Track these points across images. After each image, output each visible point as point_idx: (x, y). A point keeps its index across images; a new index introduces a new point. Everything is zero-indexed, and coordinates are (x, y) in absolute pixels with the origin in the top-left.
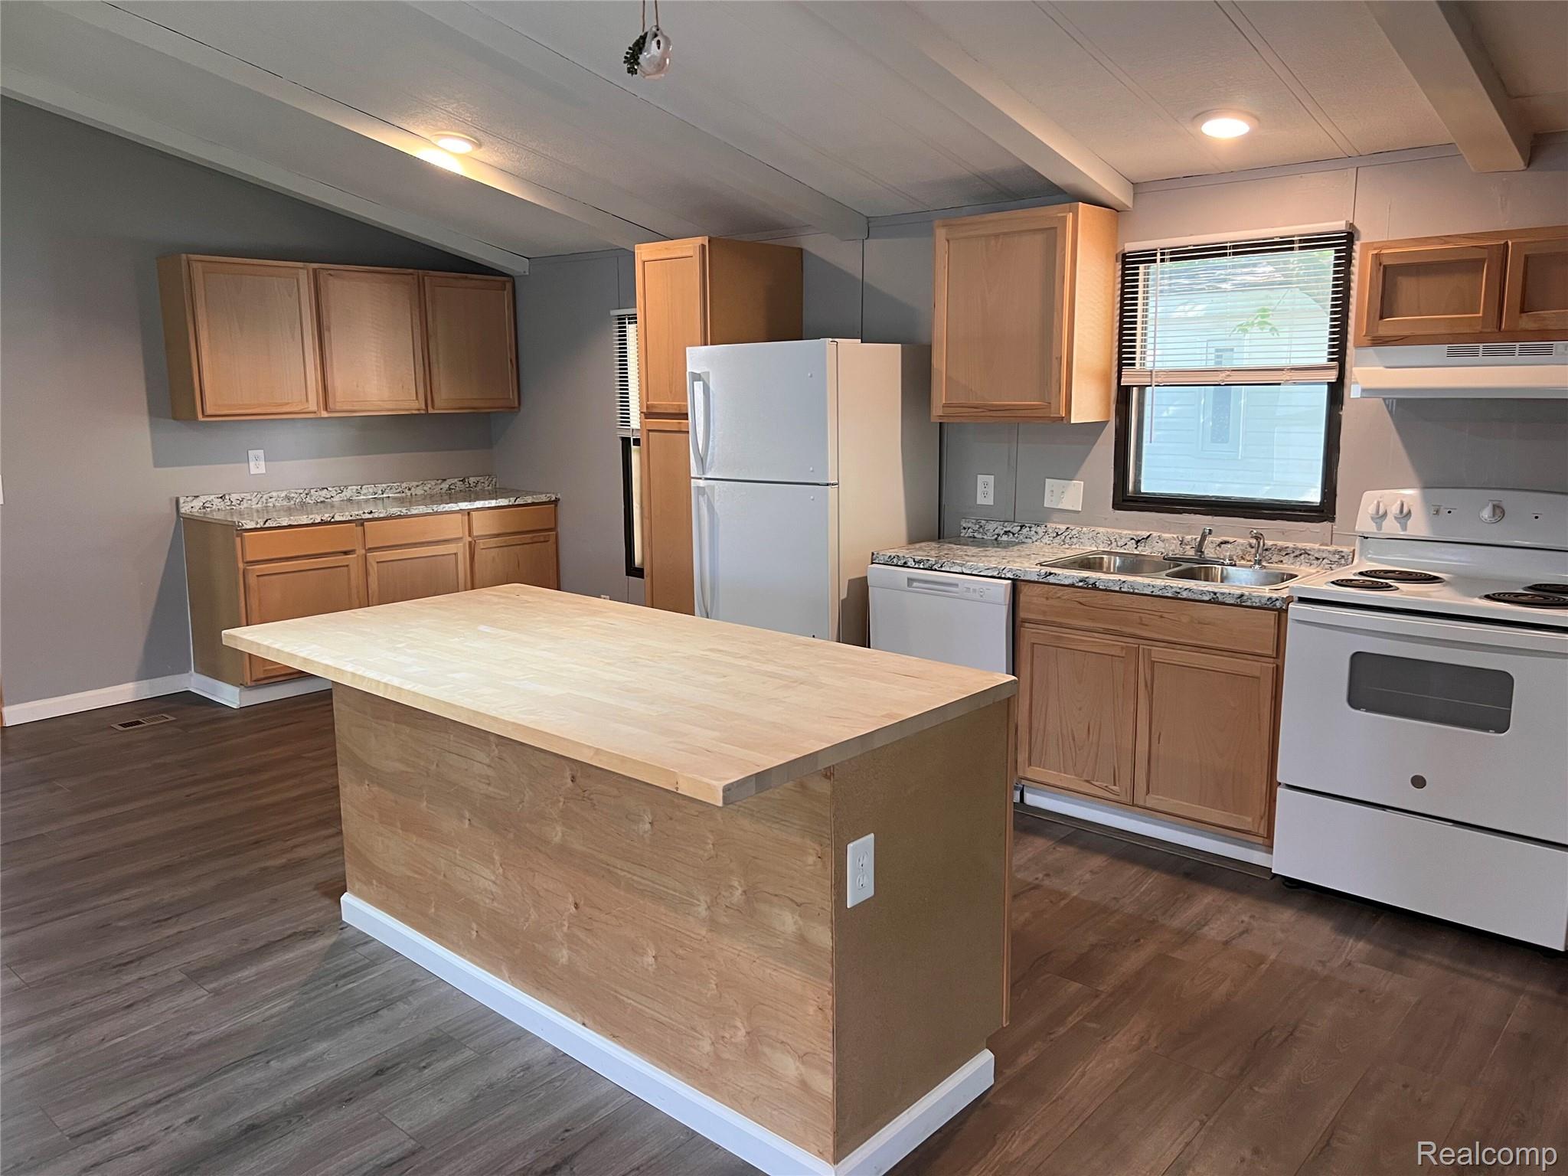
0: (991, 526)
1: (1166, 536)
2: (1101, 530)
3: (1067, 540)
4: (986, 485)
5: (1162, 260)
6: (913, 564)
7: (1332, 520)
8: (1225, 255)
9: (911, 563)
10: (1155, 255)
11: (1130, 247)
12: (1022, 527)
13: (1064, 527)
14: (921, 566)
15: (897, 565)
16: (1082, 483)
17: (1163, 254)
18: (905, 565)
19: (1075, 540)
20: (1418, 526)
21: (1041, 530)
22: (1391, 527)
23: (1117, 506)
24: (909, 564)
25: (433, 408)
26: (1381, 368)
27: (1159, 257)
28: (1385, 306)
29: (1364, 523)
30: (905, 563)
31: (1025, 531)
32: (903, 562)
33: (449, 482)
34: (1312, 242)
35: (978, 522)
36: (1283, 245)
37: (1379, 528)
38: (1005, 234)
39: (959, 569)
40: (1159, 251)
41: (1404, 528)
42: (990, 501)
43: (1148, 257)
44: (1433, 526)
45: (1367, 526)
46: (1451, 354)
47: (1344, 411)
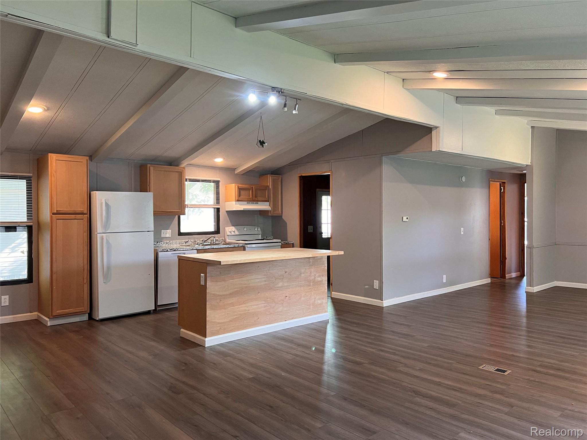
1: (191, 240)
2: (178, 241)
3: (169, 244)
7: (220, 234)
8: (199, 182)
12: (157, 242)
13: (169, 241)
14: (172, 250)
16: (171, 230)
17: (188, 180)
19: (171, 244)
20: (237, 233)
21: (162, 243)
22: (233, 233)
23: (179, 235)
28: (240, 195)
34: (213, 182)
36: (209, 181)
37: (231, 234)
38: (169, 171)
39: (182, 250)
41: (235, 233)
43: (186, 180)
44: (239, 233)
45: (229, 234)
46: (247, 203)
47: (220, 213)
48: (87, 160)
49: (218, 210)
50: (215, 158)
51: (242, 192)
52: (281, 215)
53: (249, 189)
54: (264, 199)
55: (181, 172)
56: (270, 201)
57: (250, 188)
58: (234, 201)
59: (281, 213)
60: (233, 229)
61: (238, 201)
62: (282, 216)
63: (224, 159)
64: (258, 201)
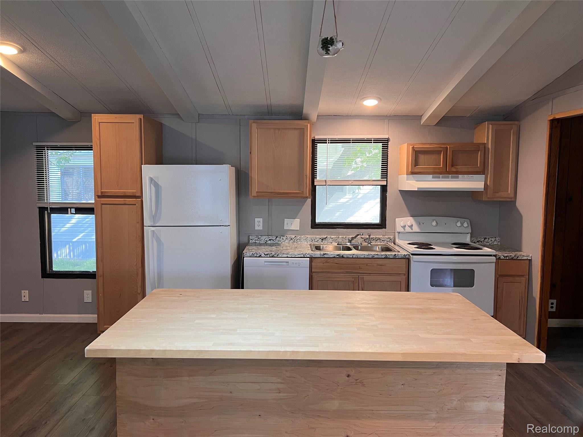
0: (263, 238)
1: (332, 237)
2: (308, 236)
3: (295, 241)
4: (259, 222)
6: (264, 255)
7: (385, 228)
8: (350, 143)
9: (263, 255)
10: (326, 141)
11: (317, 137)
12: (276, 237)
13: (294, 236)
15: (256, 257)
16: (299, 220)
18: (260, 256)
19: (298, 241)
20: (416, 229)
21: (285, 238)
22: (408, 229)
23: (312, 227)
24: (262, 256)
26: (415, 181)
27: (328, 142)
28: (416, 162)
29: (399, 229)
30: (260, 255)
31: (278, 239)
32: (259, 255)
34: (377, 141)
35: (257, 236)
37: (405, 230)
38: (282, 128)
41: (412, 229)
42: (261, 228)
43: (324, 141)
44: (420, 228)
45: (402, 230)
46: (433, 178)
47: (388, 194)
48: (141, 119)
49: (384, 189)
50: (364, 98)
51: (422, 157)
52: (513, 200)
53: (439, 152)
54: (470, 170)
55: (304, 129)
56: (486, 173)
57: (440, 149)
58: (405, 174)
59: (512, 196)
60: (410, 221)
61: (413, 173)
62: (515, 202)
63: (379, 99)
64: (457, 173)
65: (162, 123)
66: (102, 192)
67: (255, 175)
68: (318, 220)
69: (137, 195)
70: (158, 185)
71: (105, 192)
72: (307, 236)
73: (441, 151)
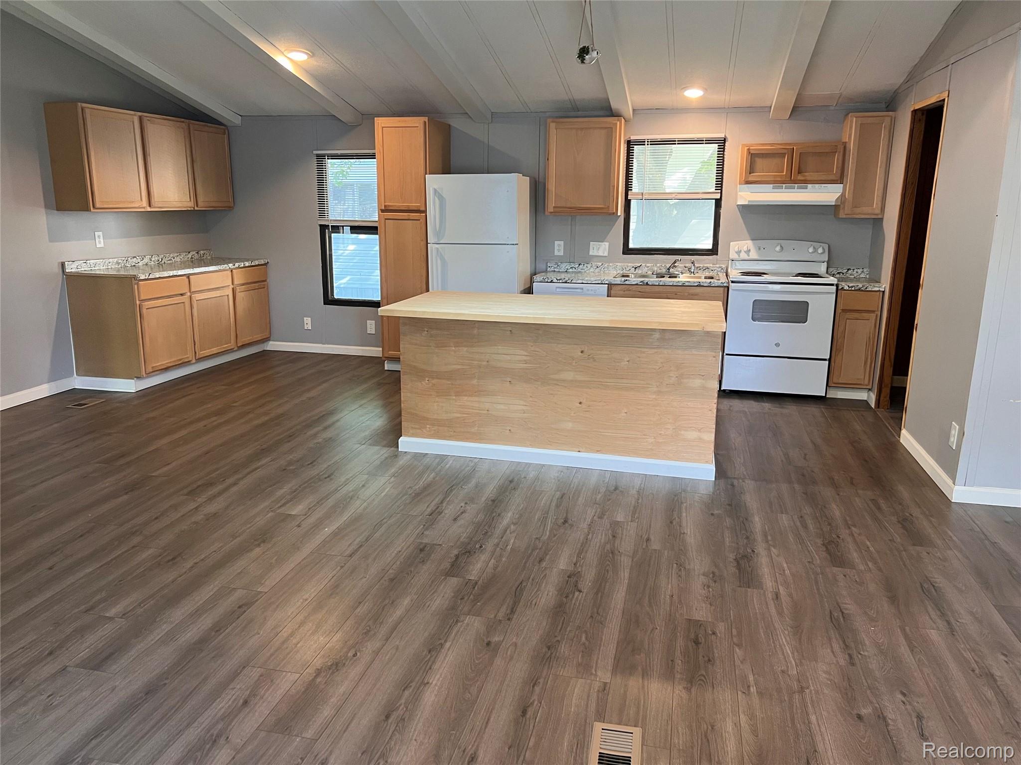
0: (563, 265)
1: (648, 265)
3: (602, 269)
4: (559, 246)
5: (648, 144)
6: (557, 280)
7: (717, 254)
8: (675, 144)
10: (645, 142)
11: (633, 138)
12: (579, 264)
13: (600, 264)
15: (547, 282)
16: (608, 243)
17: (648, 142)
18: (552, 282)
19: (606, 269)
20: (754, 255)
21: (589, 266)
22: (743, 256)
23: (624, 253)
24: (554, 281)
25: (197, 206)
26: (749, 193)
27: (646, 143)
28: (751, 169)
29: (733, 255)
31: (581, 266)
32: (550, 280)
33: (192, 253)
34: (709, 141)
35: (556, 264)
36: (699, 141)
37: (739, 256)
38: (586, 128)
40: (646, 141)
41: (749, 256)
42: (561, 253)
43: (641, 143)
44: (759, 254)
46: (773, 188)
47: (722, 211)
48: (425, 122)
49: (718, 203)
50: (685, 88)
51: (759, 162)
52: (880, 217)
53: (783, 155)
54: (824, 178)
55: (612, 128)
56: (844, 182)
57: (785, 151)
58: (738, 184)
59: (878, 211)
60: (748, 244)
61: (748, 182)
62: (882, 219)
63: (705, 90)
64: (806, 182)
65: (449, 125)
66: (385, 206)
67: (552, 186)
68: (631, 245)
69: (421, 209)
70: (442, 197)
71: (389, 206)
72: (617, 264)
73: (785, 154)
